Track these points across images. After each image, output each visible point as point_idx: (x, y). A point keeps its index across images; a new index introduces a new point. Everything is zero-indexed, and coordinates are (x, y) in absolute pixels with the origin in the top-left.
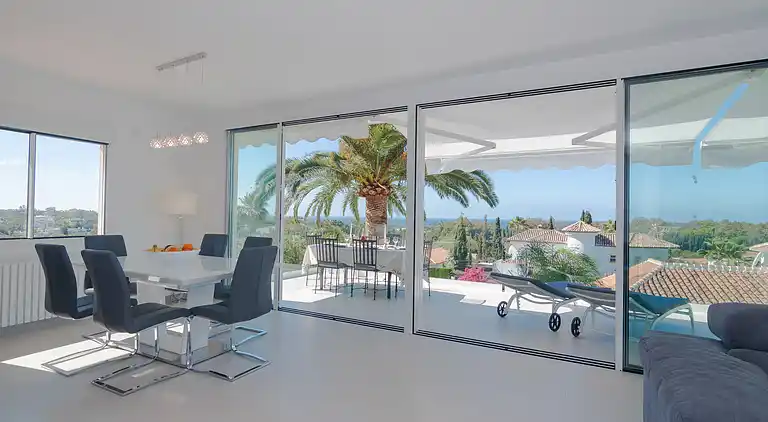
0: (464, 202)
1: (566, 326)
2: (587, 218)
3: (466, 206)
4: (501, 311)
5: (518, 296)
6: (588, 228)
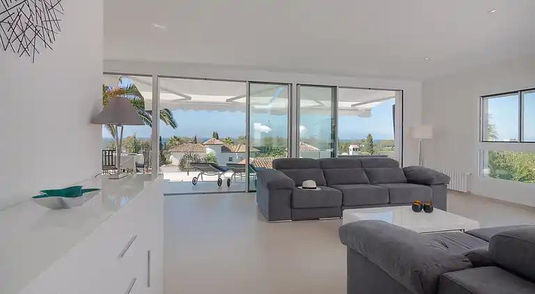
1: (224, 184)
2: (216, 136)
4: (194, 182)
5: (202, 174)
6: (218, 142)
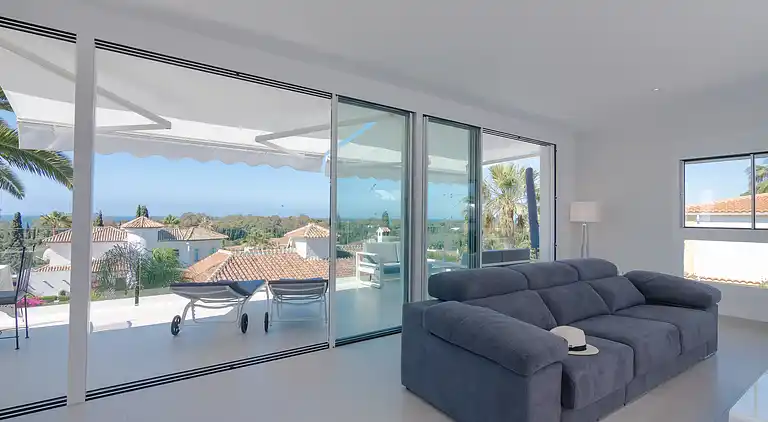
0: (16, 190)
2: (143, 212)
3: (19, 196)
5: (192, 305)
6: (149, 223)
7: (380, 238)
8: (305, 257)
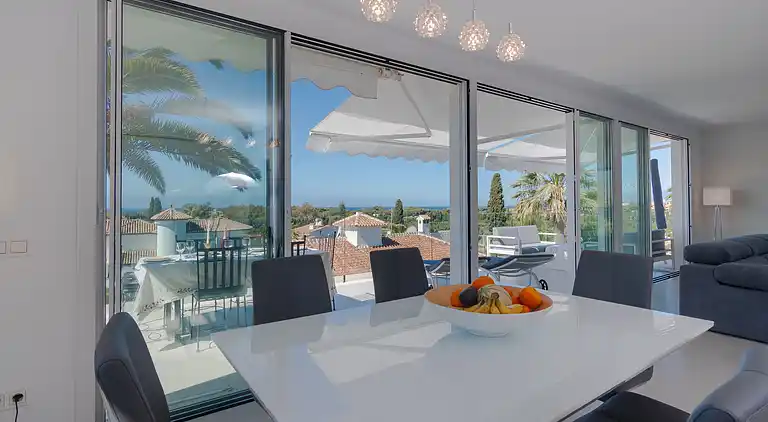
6: (180, 215)
7: (421, 229)
8: (356, 245)
